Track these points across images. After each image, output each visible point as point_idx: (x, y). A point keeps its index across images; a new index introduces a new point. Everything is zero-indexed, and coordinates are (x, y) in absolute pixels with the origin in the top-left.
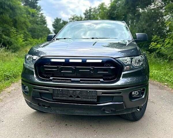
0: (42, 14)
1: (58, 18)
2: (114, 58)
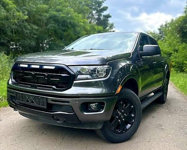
0: (113, 31)
2: (67, 66)
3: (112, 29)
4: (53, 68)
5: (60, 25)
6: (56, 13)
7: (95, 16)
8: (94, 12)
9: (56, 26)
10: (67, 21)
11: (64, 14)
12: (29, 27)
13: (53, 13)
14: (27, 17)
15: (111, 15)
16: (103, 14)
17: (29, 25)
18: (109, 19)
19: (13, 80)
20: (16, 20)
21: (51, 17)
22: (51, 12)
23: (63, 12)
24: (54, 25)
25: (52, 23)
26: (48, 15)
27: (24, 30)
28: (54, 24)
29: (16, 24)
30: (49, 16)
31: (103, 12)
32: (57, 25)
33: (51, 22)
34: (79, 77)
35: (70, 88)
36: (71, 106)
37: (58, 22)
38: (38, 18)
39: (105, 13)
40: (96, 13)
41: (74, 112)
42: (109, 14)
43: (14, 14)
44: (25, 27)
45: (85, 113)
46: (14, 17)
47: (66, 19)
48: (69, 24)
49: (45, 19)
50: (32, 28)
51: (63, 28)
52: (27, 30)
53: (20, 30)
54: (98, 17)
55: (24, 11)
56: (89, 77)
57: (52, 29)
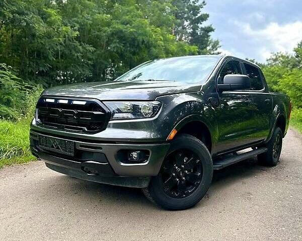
0: (218, 53)
2: (101, 101)
3: (216, 49)
5: (128, 45)
6: (121, 27)
7: (188, 30)
9: (122, 47)
10: (138, 38)
11: (133, 27)
12: (80, 47)
13: (117, 27)
14: (77, 33)
15: (213, 27)
16: (200, 26)
17: (81, 45)
18: (210, 34)
19: (38, 120)
20: (61, 37)
21: (114, 32)
22: (114, 26)
23: (133, 25)
24: (118, 45)
25: (115, 42)
26: (109, 30)
27: (74, 53)
28: (119, 43)
29: (61, 44)
30: (111, 31)
31: (201, 24)
32: (123, 45)
33: (114, 40)
34: (116, 115)
35: (104, 129)
37: (124, 40)
38: (94, 34)
39: (204, 24)
40: (190, 24)
42: (211, 25)
43: (59, 30)
44: (75, 48)
46: (59, 34)
47: (136, 36)
48: (140, 43)
49: (106, 36)
50: (86, 49)
51: (132, 50)
52: (77, 52)
53: (67, 52)
54: (192, 30)
55: (74, 25)
56: (129, 116)
57: (115, 50)
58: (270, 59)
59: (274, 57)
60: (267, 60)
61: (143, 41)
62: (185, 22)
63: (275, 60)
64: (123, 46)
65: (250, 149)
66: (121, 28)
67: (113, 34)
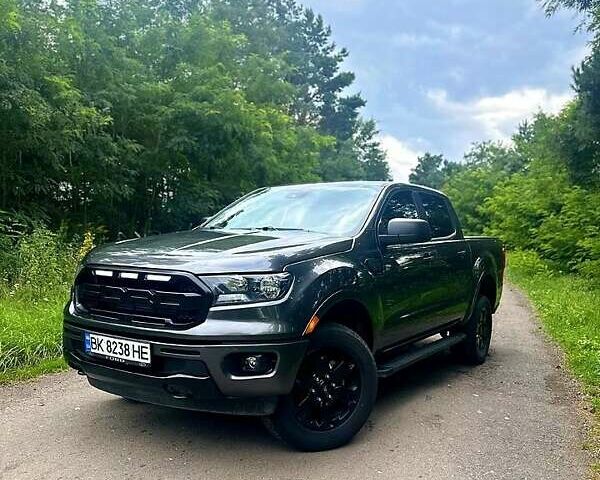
0: (374, 145)
1: (432, 155)
2: (196, 275)
3: (370, 138)
4: (167, 279)
5: (206, 139)
6: (192, 106)
7: (316, 103)
8: (312, 90)
9: (193, 142)
10: (224, 127)
11: (215, 107)
12: (114, 145)
13: (184, 105)
14: (109, 118)
15: (363, 97)
16: (339, 95)
17: (115, 140)
18: (358, 110)
19: (79, 305)
20: (78, 128)
21: (179, 115)
22: (179, 104)
23: (215, 102)
24: (187, 140)
25: (181, 134)
26: (169, 111)
27: (102, 156)
28: (187, 136)
29: (78, 140)
30: (172, 113)
32: (196, 139)
33: (179, 131)
34: (222, 298)
35: (203, 321)
36: (203, 362)
37: (197, 131)
38: (139, 118)
39: (346, 93)
40: (319, 92)
41: (210, 375)
42: (359, 94)
43: (74, 114)
44: (104, 146)
45: (233, 377)
46: (73, 121)
47: (221, 123)
48: (229, 137)
49: (162, 122)
50: (124, 148)
51: (214, 148)
52: (109, 154)
53: (88, 154)
54: (323, 103)
55: (102, 103)
56: (242, 299)
57: (182, 149)
58: (470, 155)
59: (479, 151)
60: (466, 157)
61: (234, 133)
62: (310, 87)
63: (480, 156)
64: (196, 141)
65: (438, 336)
66: (193, 108)
67: (177, 118)
